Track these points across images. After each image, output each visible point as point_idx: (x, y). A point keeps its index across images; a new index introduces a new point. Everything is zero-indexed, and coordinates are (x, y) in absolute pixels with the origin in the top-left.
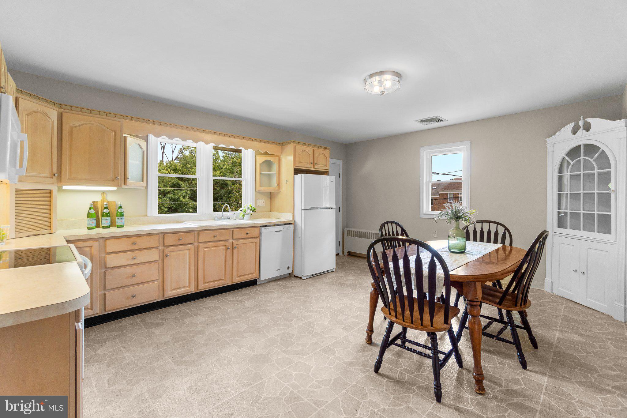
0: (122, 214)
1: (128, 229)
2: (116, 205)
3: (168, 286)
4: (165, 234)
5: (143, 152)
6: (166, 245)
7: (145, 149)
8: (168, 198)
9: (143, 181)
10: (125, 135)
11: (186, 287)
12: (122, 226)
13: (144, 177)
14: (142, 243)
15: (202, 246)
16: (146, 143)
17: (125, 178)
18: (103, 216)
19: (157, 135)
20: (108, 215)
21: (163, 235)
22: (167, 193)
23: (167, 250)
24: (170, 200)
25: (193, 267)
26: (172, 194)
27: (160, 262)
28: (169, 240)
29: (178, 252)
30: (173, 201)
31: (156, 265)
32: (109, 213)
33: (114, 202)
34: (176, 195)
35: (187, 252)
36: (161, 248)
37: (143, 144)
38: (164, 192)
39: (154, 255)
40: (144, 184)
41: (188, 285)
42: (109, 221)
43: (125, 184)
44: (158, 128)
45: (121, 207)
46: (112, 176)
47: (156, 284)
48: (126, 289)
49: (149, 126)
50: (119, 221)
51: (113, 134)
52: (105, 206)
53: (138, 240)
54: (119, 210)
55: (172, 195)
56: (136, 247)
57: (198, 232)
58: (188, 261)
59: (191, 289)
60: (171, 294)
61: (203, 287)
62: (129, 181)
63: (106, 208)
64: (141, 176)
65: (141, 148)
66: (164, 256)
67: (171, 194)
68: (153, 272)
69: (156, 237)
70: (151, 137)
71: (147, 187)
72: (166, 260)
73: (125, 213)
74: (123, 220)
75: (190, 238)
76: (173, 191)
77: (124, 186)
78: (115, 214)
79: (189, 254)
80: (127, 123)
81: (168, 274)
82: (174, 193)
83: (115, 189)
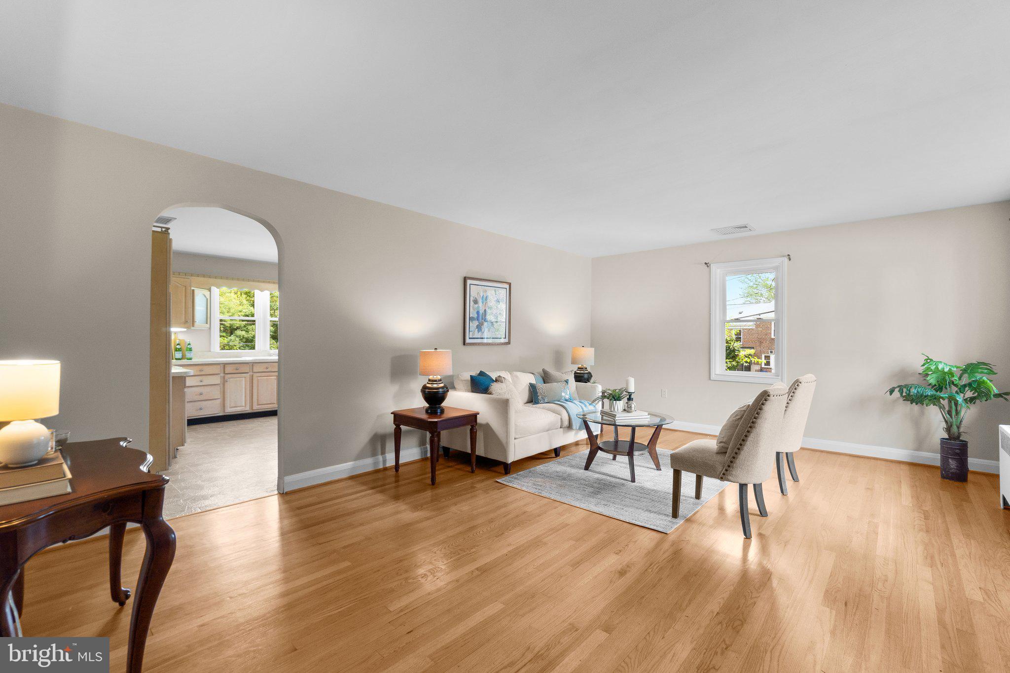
0: (190, 350)
1: (195, 360)
2: (186, 342)
3: (228, 404)
4: (225, 365)
5: (207, 299)
6: (226, 372)
7: (208, 298)
8: (237, 336)
9: (207, 323)
10: (193, 288)
11: (243, 406)
12: (191, 359)
13: (208, 319)
14: (208, 370)
15: (255, 375)
16: (209, 292)
17: (193, 322)
18: (176, 351)
19: (218, 286)
20: (180, 350)
21: (223, 365)
22: (236, 329)
23: (227, 376)
24: (240, 340)
25: (248, 392)
26: (244, 330)
27: (222, 385)
28: (229, 369)
29: (235, 379)
30: (246, 342)
31: (218, 388)
32: (181, 348)
33: (184, 340)
34: (250, 332)
35: (244, 379)
36: (222, 375)
37: (207, 293)
38: (230, 327)
39: (217, 380)
40: (208, 326)
41: (244, 405)
42: (181, 355)
43: (193, 326)
44: (219, 281)
45: (189, 344)
46: (183, 320)
47: (218, 402)
48: (196, 403)
49: (211, 280)
50: (188, 355)
51: (184, 288)
52: (178, 343)
53: (205, 368)
54: (188, 347)
55: (243, 333)
56: (203, 373)
57: (253, 364)
58: (244, 387)
59: (247, 409)
60: (230, 410)
61: (257, 408)
62: (196, 324)
63: (178, 344)
64: (205, 319)
65: (205, 296)
66: (224, 381)
67: (242, 331)
68: (216, 393)
69: (219, 366)
70: (213, 288)
71: (210, 328)
72: (226, 384)
73: (193, 349)
74: (192, 354)
75: (246, 369)
76: (245, 326)
77: (192, 328)
78: (185, 349)
79: (245, 381)
80: (195, 279)
81: (228, 395)
82: (247, 329)
83: (186, 330)
